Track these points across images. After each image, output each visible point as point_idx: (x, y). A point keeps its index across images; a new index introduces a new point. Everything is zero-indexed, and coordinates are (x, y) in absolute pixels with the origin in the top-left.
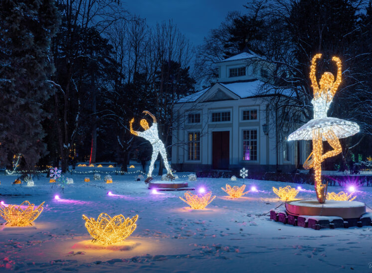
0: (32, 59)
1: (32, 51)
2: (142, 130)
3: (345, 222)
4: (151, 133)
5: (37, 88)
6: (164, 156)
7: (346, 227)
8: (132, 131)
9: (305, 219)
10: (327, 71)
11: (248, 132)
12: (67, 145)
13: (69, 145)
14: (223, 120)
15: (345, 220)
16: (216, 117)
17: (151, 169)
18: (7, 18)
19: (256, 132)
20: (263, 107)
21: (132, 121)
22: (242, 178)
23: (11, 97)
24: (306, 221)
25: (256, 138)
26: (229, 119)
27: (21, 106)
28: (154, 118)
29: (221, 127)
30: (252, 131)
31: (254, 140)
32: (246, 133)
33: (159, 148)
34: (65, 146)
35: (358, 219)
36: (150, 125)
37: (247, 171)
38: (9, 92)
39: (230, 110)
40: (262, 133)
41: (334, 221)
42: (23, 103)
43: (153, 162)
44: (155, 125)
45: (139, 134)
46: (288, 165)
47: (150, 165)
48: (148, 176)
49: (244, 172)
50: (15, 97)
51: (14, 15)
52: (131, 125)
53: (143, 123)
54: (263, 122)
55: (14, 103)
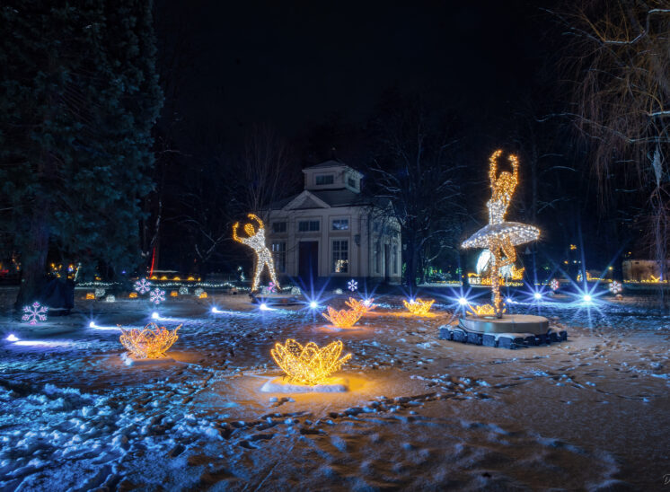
0: (132, 145)
1: (131, 135)
2: (247, 236)
3: (537, 339)
4: (257, 240)
5: (134, 181)
6: (271, 267)
7: (537, 344)
8: (235, 237)
9: (494, 337)
10: (505, 171)
11: (338, 242)
12: (145, 253)
13: (148, 253)
14: (311, 230)
15: (537, 336)
16: (304, 226)
17: (257, 281)
18: (103, 92)
19: (346, 242)
20: (355, 217)
21: (236, 226)
22: (350, 290)
23: (105, 189)
24: (496, 339)
25: (346, 248)
26: (318, 229)
27: (116, 201)
28: (260, 222)
29: (309, 237)
30: (343, 243)
31: (344, 251)
32: (336, 244)
33: (265, 258)
34: (143, 254)
35: (547, 335)
36: (256, 231)
37: (356, 283)
38: (102, 182)
39: (319, 219)
40: (354, 244)
41: (528, 338)
42: (118, 198)
43: (258, 273)
44: (262, 231)
45: (243, 241)
46: (377, 278)
47: (255, 276)
48: (253, 289)
49: (353, 285)
50: (111, 190)
51: (112, 89)
52: (235, 230)
53: (248, 228)
54: (355, 232)
55: (107, 197)
